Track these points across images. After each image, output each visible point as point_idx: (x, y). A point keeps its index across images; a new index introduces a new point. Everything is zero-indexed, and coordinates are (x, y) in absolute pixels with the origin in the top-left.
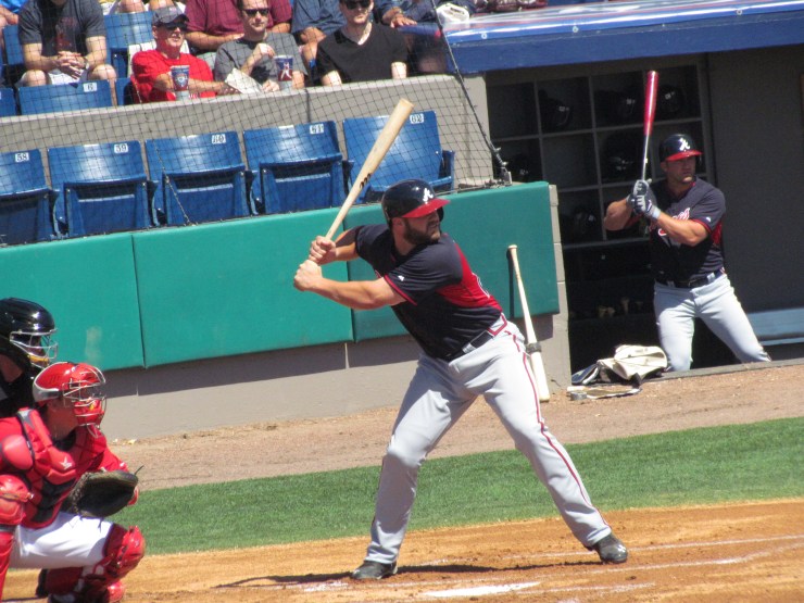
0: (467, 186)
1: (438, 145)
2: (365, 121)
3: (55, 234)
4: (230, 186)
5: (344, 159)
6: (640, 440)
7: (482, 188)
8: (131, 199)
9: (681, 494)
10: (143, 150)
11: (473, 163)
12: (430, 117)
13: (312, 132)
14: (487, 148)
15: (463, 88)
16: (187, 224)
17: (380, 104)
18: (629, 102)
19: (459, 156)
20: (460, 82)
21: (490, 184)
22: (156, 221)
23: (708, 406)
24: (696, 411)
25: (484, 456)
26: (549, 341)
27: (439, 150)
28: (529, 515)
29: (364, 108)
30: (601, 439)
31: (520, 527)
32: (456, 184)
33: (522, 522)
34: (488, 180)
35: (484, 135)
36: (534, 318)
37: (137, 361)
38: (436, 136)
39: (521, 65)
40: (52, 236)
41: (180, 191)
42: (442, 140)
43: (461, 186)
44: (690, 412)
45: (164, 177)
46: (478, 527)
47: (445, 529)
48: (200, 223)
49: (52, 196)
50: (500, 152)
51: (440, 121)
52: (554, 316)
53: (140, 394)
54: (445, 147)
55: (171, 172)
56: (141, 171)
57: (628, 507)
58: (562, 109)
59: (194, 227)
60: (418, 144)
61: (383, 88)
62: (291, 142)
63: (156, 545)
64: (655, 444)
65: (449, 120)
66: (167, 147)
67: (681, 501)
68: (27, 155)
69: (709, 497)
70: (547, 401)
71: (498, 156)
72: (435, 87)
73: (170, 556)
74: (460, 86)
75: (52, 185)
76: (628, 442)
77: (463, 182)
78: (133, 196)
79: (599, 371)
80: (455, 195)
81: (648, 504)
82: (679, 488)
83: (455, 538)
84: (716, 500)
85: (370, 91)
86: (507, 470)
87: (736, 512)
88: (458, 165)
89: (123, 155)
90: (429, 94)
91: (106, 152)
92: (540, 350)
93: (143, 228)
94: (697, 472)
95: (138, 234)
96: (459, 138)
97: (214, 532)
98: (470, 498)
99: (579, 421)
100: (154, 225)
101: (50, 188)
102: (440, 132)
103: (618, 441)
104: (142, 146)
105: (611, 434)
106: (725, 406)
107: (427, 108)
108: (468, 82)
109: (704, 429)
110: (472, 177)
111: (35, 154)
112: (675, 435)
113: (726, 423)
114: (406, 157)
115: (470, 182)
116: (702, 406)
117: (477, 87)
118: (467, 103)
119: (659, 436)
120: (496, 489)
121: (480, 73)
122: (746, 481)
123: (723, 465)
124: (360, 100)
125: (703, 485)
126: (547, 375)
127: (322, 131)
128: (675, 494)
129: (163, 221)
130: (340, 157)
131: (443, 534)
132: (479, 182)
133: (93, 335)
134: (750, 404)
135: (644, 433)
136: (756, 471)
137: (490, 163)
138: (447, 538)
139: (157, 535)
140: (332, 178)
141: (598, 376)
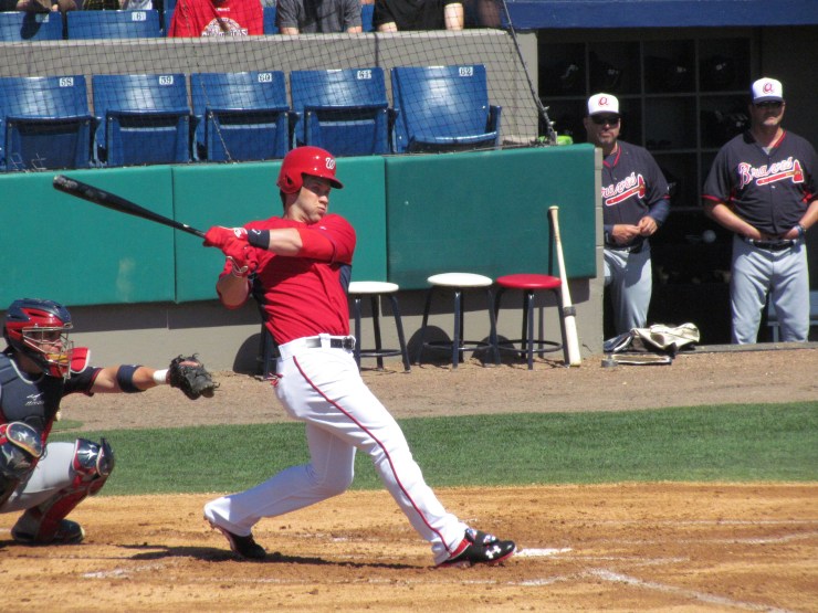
0: (512, 143)
1: (486, 99)
2: (414, 71)
3: (94, 162)
4: (272, 125)
5: (390, 107)
6: (673, 411)
7: (527, 146)
8: (173, 131)
9: (716, 471)
10: (188, 84)
11: (519, 121)
12: (480, 71)
13: (359, 78)
14: (534, 106)
15: (516, 44)
16: (229, 162)
17: (430, 55)
18: (680, 70)
19: (506, 111)
20: (513, 37)
21: (536, 143)
22: (196, 156)
23: (741, 382)
24: (728, 387)
25: (514, 417)
26: (583, 304)
27: (486, 105)
28: (561, 480)
29: (414, 58)
30: (632, 409)
31: (552, 492)
32: (501, 140)
33: (554, 487)
34: (533, 139)
35: (533, 93)
36: (571, 281)
37: (168, 295)
38: (485, 90)
39: (574, 25)
40: (91, 163)
41: (223, 127)
42: (490, 95)
43: (506, 142)
44: (723, 387)
45: (207, 112)
46: (510, 488)
47: (477, 488)
48: (241, 161)
49: (94, 123)
50: (548, 111)
51: (489, 76)
52: (591, 281)
53: (170, 328)
54: (492, 103)
55: (216, 108)
56: (185, 104)
57: (662, 479)
58: (611, 72)
59: (235, 165)
60: (466, 98)
61: (434, 39)
62: (337, 86)
63: (183, 483)
64: (688, 417)
65: (499, 75)
66: (213, 83)
67: (716, 477)
68: (72, 80)
69: (745, 476)
70: (578, 366)
71: (546, 115)
72: (487, 41)
73: (198, 495)
74: (512, 41)
75: (95, 113)
76: (660, 413)
77: (508, 138)
78: (174, 128)
79: (633, 339)
80: (499, 151)
81: (683, 479)
82: (714, 464)
83: (487, 498)
84: (751, 479)
85: (421, 41)
86: (538, 433)
87: (773, 492)
88: (504, 121)
89: (168, 87)
90: (481, 48)
91: (153, 82)
92: (573, 314)
93: (182, 162)
94: (732, 448)
95: (178, 168)
96: (508, 95)
97: (242, 474)
98: (502, 458)
99: (609, 389)
100: (194, 161)
101: (92, 115)
102: (488, 87)
103: (650, 412)
104: (188, 80)
105: (642, 404)
106: (757, 384)
107: (477, 61)
108: (520, 38)
109: (737, 405)
110: (517, 134)
111: (80, 80)
112: (707, 409)
113: (758, 401)
114: (452, 109)
115: (515, 139)
116: (734, 381)
117: (529, 44)
118: (518, 59)
119: (691, 410)
120: (527, 451)
121: (533, 30)
122: (781, 461)
123: (757, 444)
124: (411, 49)
125: (738, 462)
126: (579, 340)
127: (370, 76)
128: (710, 470)
129: (203, 157)
130: (387, 105)
131: (475, 494)
132: (525, 140)
133: (125, 266)
134: (784, 384)
135: (675, 405)
136: (792, 452)
137: (536, 121)
138: (479, 497)
139: (184, 473)
140: (376, 126)
141: (631, 344)
